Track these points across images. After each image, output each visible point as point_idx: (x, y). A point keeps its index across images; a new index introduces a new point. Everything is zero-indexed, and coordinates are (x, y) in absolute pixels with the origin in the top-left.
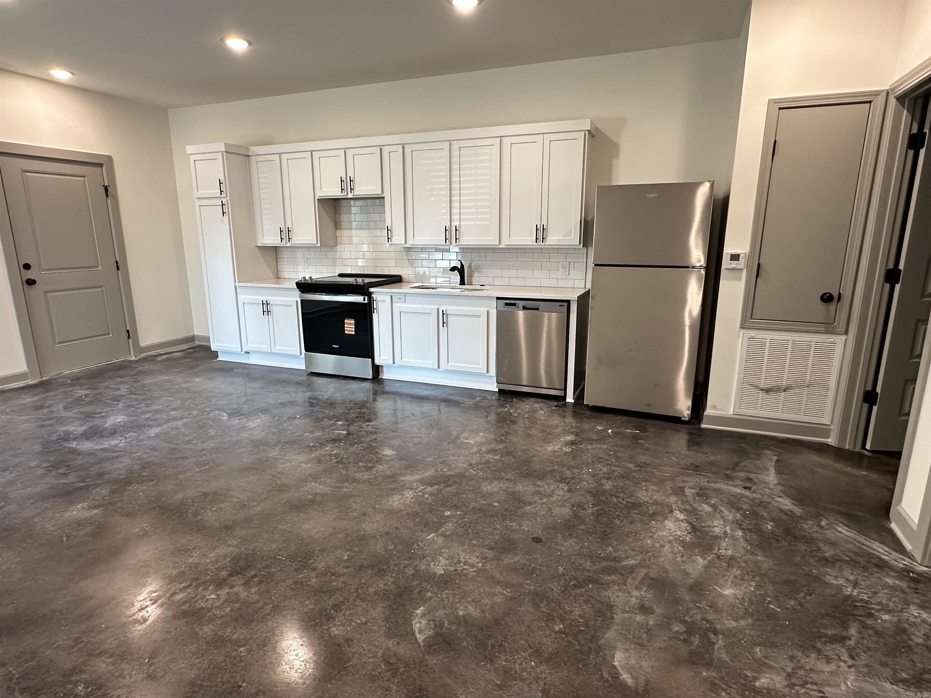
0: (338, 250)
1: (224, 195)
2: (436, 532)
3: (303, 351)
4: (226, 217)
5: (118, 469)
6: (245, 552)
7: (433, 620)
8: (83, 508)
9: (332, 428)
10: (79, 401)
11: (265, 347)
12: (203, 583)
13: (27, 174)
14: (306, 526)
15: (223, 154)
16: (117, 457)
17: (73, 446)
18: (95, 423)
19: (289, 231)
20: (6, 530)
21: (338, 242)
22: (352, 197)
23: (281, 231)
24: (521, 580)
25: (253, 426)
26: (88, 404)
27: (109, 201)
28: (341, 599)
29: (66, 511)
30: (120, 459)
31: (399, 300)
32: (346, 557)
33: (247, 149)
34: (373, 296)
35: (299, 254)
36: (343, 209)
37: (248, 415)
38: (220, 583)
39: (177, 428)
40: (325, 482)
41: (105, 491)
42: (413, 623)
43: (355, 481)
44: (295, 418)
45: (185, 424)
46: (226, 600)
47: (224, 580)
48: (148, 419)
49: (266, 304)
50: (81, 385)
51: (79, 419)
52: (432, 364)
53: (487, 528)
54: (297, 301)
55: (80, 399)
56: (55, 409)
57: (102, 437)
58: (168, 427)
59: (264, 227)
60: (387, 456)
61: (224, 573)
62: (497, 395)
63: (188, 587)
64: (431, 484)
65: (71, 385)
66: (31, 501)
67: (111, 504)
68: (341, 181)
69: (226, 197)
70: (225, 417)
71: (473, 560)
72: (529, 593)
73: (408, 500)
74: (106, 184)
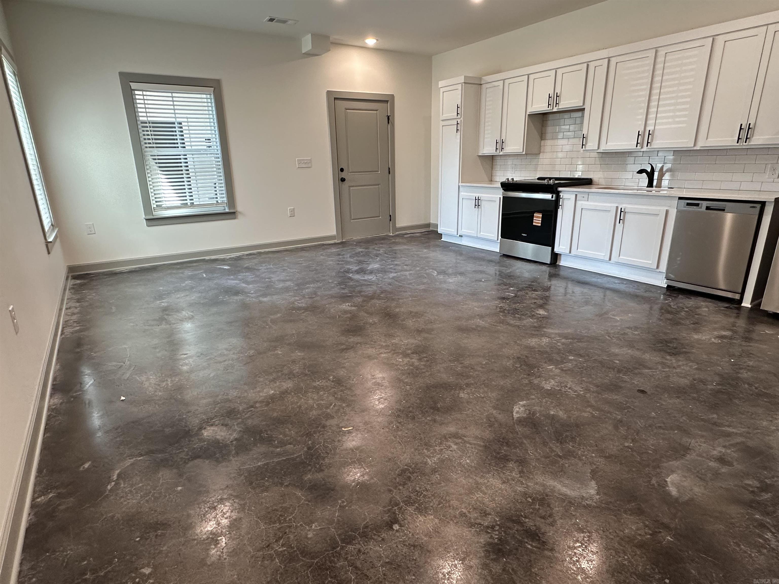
0: (540, 157)
1: (459, 116)
2: (556, 366)
3: (500, 237)
4: (459, 133)
5: (369, 291)
6: (424, 345)
7: (529, 410)
8: (348, 305)
9: (504, 291)
10: (357, 254)
11: (473, 233)
12: (397, 353)
13: (348, 111)
14: (465, 341)
15: (462, 85)
16: (370, 285)
17: (350, 276)
18: (363, 266)
19: (502, 142)
20: (314, 307)
21: (542, 151)
22: (556, 110)
23: (497, 143)
24: (611, 410)
25: (451, 281)
26: (362, 256)
27: (389, 126)
28: (472, 382)
29: (340, 305)
30: (372, 286)
31: (582, 198)
32: (484, 363)
33: (480, 79)
34: (560, 194)
35: (510, 162)
36: (549, 123)
37: (449, 275)
38: (405, 355)
39: (405, 276)
40: (487, 321)
41: (360, 300)
42: (515, 407)
43: (509, 324)
44: (481, 281)
45: (410, 274)
46: (406, 364)
47: (408, 354)
48: (391, 268)
49: (478, 199)
50: (361, 246)
51: (356, 263)
52: (604, 256)
53: (600, 373)
54: (500, 198)
55: (359, 253)
56: (345, 256)
57: (365, 274)
58: (401, 274)
59: (485, 140)
60: (540, 315)
61: (409, 352)
62: (666, 290)
63: (389, 352)
64: (566, 338)
65: (356, 245)
66: (326, 298)
67: (362, 306)
68: (549, 97)
69: (460, 118)
70: (435, 273)
71: (578, 388)
72: (614, 419)
73: (543, 344)
74: (389, 115)
